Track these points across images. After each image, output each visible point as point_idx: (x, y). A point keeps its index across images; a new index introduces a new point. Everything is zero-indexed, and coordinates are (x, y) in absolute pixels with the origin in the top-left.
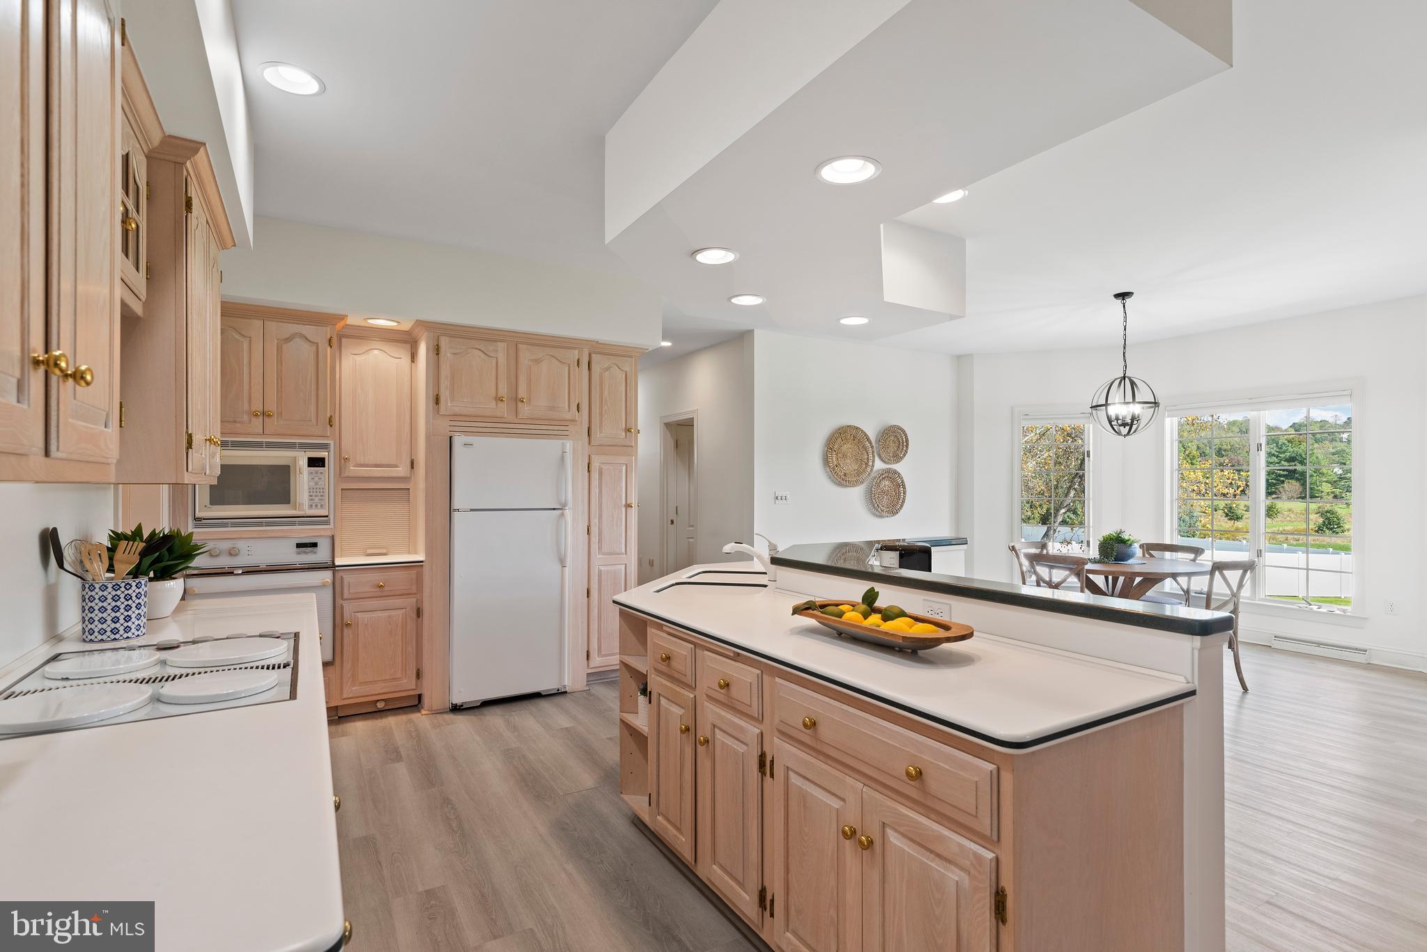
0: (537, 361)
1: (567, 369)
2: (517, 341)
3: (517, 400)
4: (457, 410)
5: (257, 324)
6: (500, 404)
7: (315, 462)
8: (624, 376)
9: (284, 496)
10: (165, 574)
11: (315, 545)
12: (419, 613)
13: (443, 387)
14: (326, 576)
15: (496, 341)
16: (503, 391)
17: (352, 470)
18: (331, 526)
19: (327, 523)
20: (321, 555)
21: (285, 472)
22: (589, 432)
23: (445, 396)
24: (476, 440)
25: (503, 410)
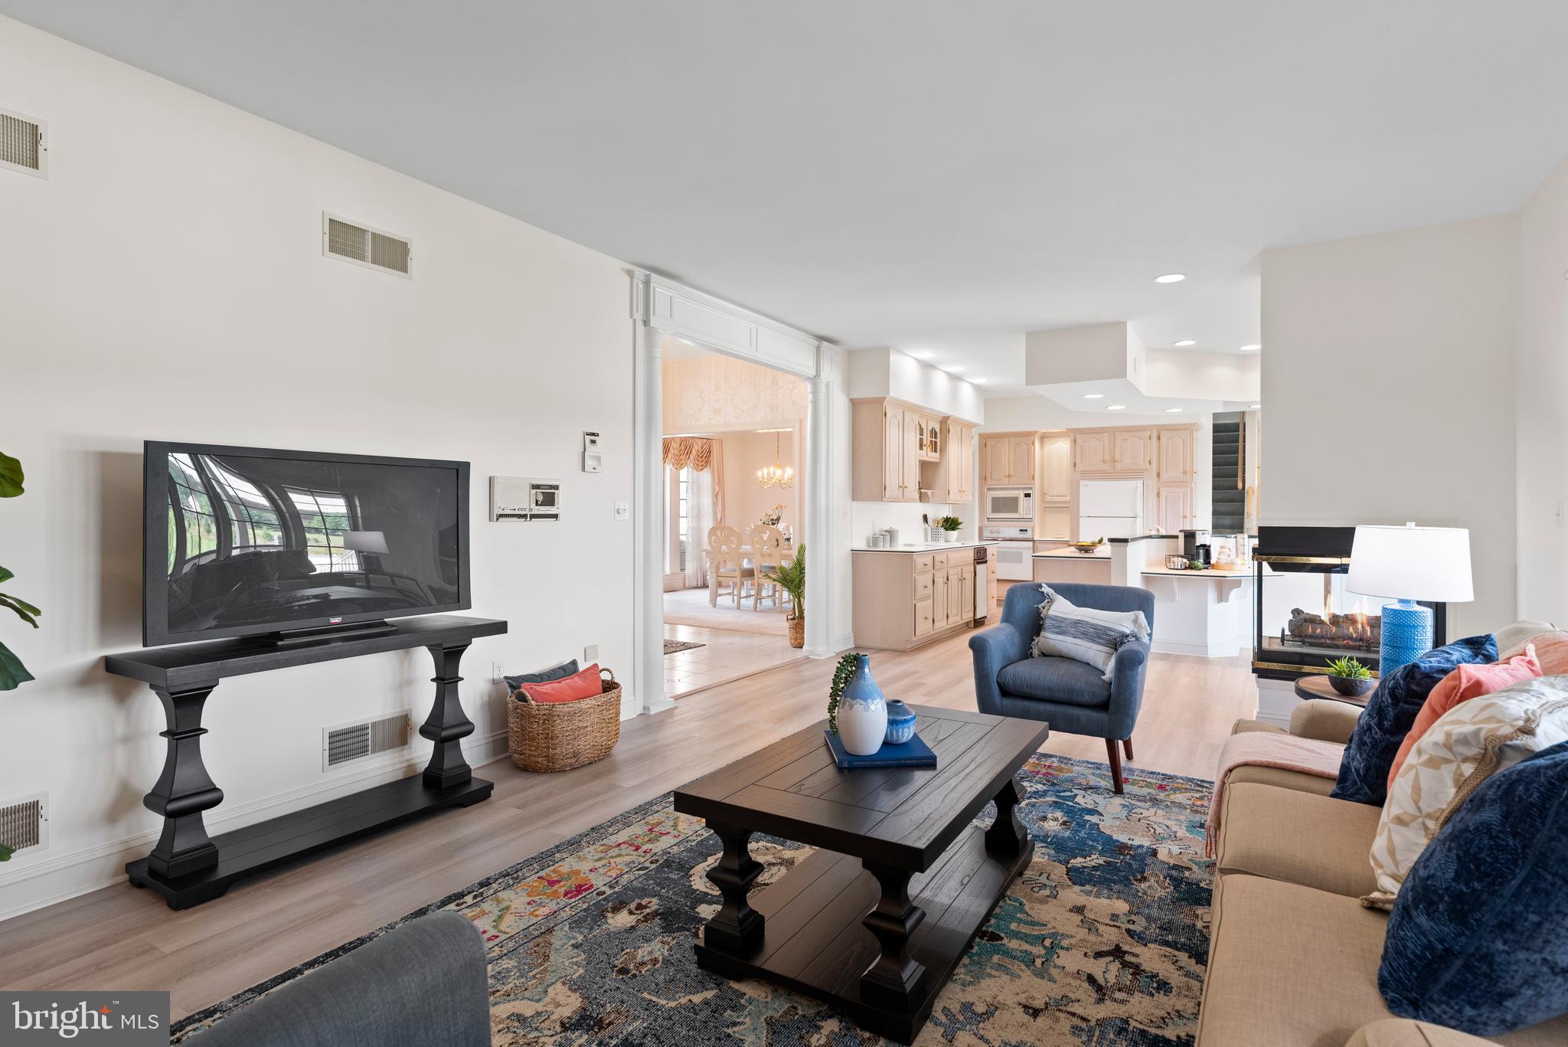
0: (1125, 440)
1: (1142, 442)
2: (1113, 431)
3: (1114, 461)
4: (1084, 469)
5: (1007, 439)
6: (1106, 464)
7: (1027, 495)
8: (1182, 441)
9: (1015, 509)
10: (953, 529)
11: (1026, 531)
13: (1076, 456)
14: (1030, 543)
15: (1103, 433)
16: (1107, 458)
17: (1048, 498)
18: (1033, 523)
19: (1031, 522)
20: (1028, 535)
21: (1016, 500)
22: (1158, 475)
23: (1078, 462)
24: (1090, 483)
25: (1107, 467)
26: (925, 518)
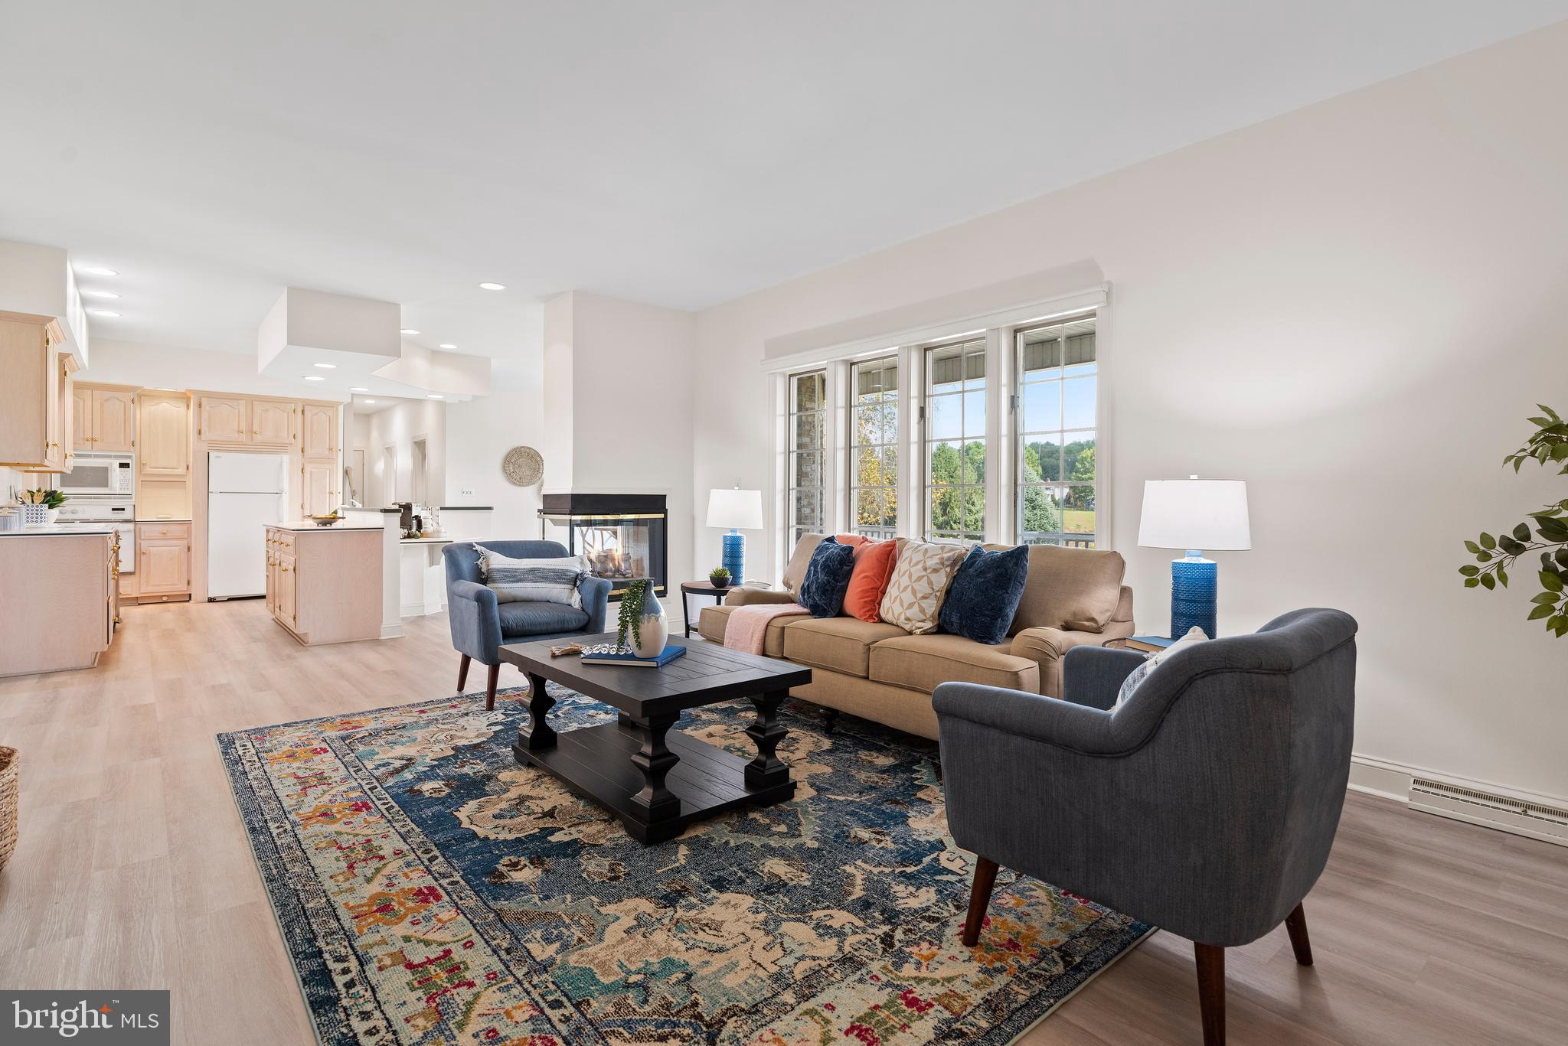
0: (266, 411)
2: (252, 400)
3: (252, 432)
6: (241, 434)
7: (122, 465)
11: (123, 509)
12: (189, 549)
13: (203, 425)
14: (131, 526)
15: (238, 400)
16: (243, 427)
17: (148, 470)
18: (134, 500)
19: (131, 498)
20: (128, 514)
21: (105, 471)
22: (303, 450)
23: (205, 429)
24: (224, 455)
25: (243, 438)
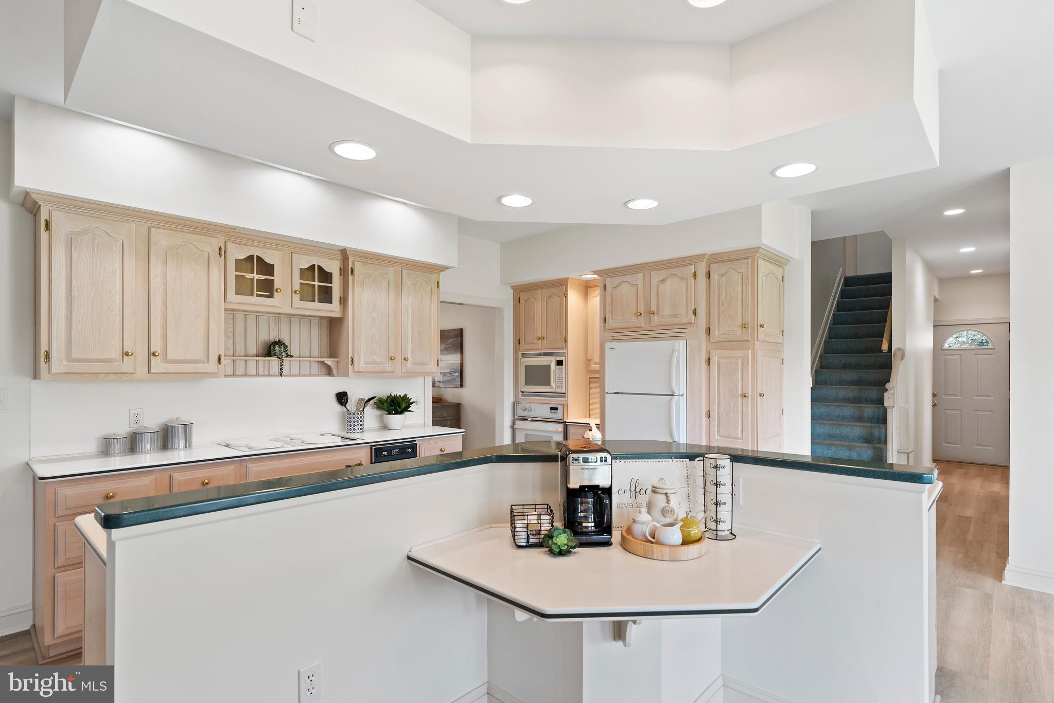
0: (663, 281)
1: (685, 282)
2: (649, 269)
3: (649, 313)
4: (614, 325)
6: (639, 317)
7: (559, 363)
8: (740, 277)
11: (556, 409)
13: (608, 311)
14: (561, 426)
15: (636, 272)
16: (641, 310)
17: (593, 366)
18: (566, 399)
19: (562, 397)
20: (558, 415)
21: (548, 369)
22: (708, 331)
23: (608, 316)
25: (640, 322)
26: (342, 398)
